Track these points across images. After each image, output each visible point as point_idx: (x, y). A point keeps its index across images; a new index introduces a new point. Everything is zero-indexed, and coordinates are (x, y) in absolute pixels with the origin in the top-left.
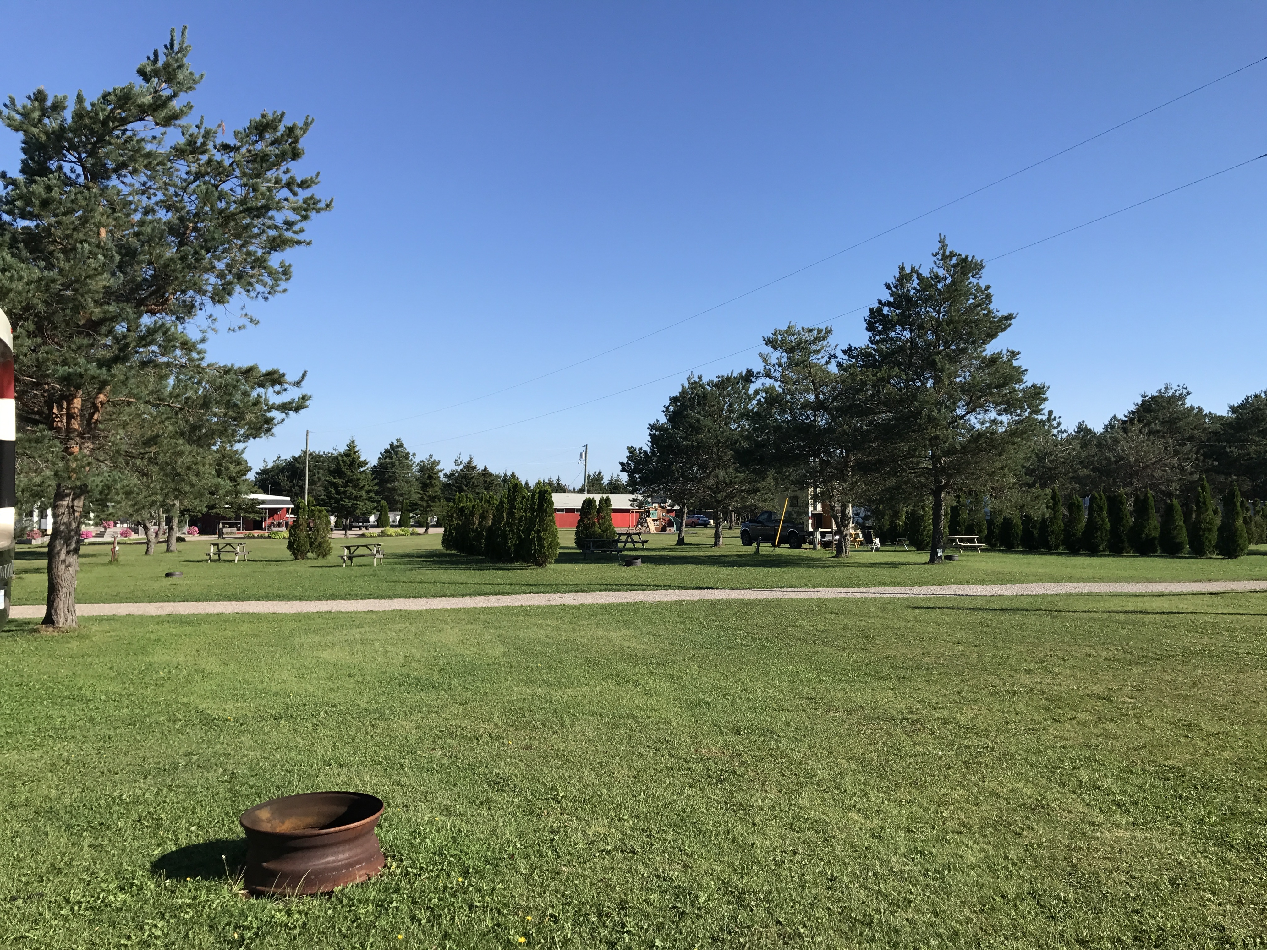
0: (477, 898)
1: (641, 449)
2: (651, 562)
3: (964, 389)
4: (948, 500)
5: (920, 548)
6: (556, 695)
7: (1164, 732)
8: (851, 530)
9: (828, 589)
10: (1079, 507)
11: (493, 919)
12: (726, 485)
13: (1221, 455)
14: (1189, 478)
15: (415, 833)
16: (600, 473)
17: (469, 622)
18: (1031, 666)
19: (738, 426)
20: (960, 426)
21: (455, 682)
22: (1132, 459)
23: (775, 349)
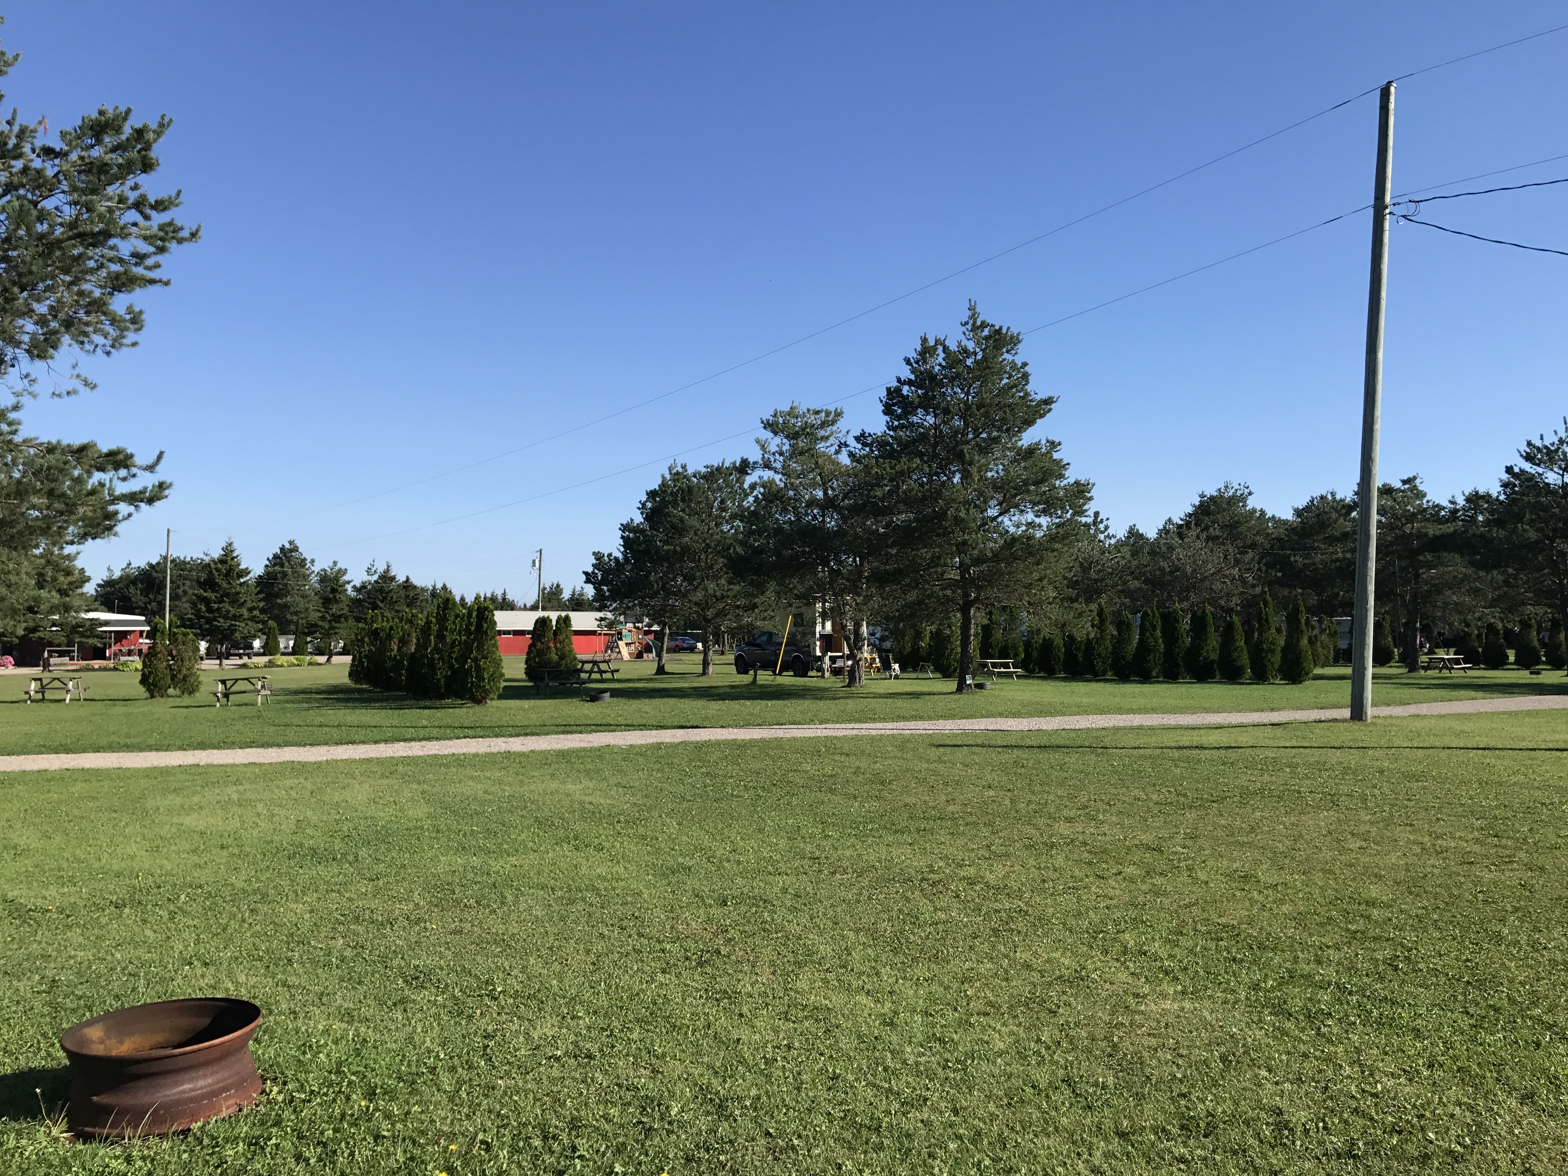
0: (385, 1125)
1: (610, 555)
2: (622, 696)
3: (997, 486)
4: (978, 617)
5: (946, 674)
6: (495, 865)
7: (1220, 886)
8: (866, 653)
9: (838, 726)
10: (1129, 625)
11: (405, 1151)
12: (717, 599)
13: (1285, 565)
14: (1250, 591)
15: (304, 1047)
16: (558, 586)
17: (383, 776)
18: (1072, 814)
19: (732, 528)
20: (992, 530)
21: (363, 853)
22: (1189, 569)
23: (776, 434)
